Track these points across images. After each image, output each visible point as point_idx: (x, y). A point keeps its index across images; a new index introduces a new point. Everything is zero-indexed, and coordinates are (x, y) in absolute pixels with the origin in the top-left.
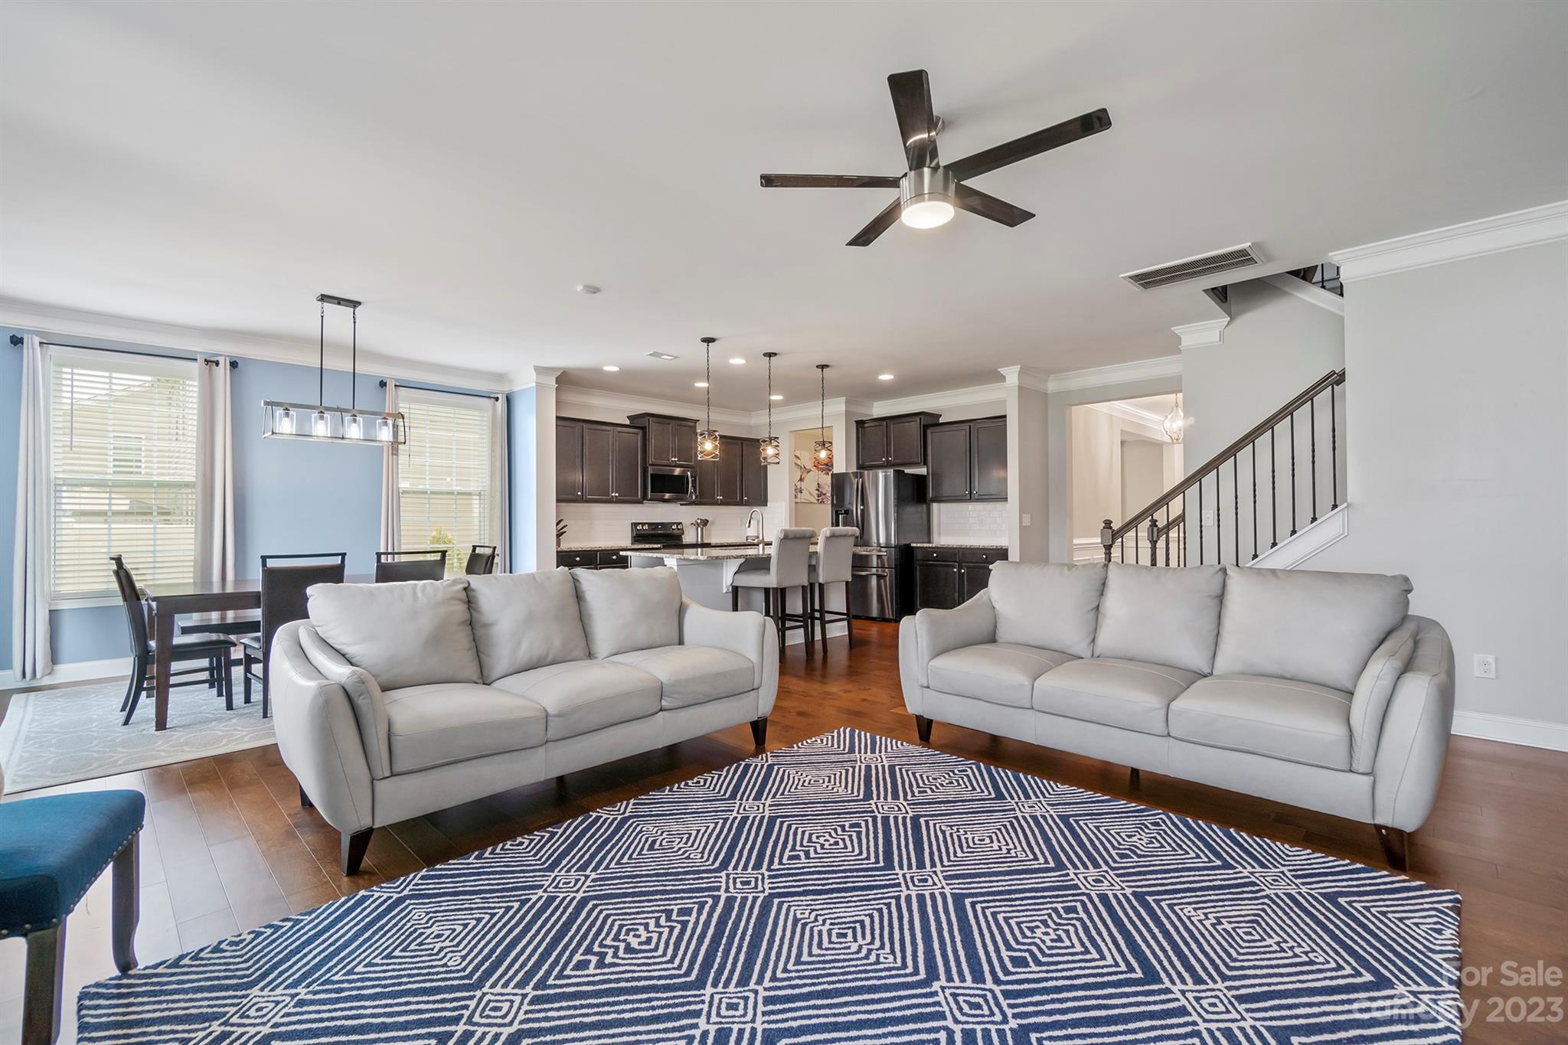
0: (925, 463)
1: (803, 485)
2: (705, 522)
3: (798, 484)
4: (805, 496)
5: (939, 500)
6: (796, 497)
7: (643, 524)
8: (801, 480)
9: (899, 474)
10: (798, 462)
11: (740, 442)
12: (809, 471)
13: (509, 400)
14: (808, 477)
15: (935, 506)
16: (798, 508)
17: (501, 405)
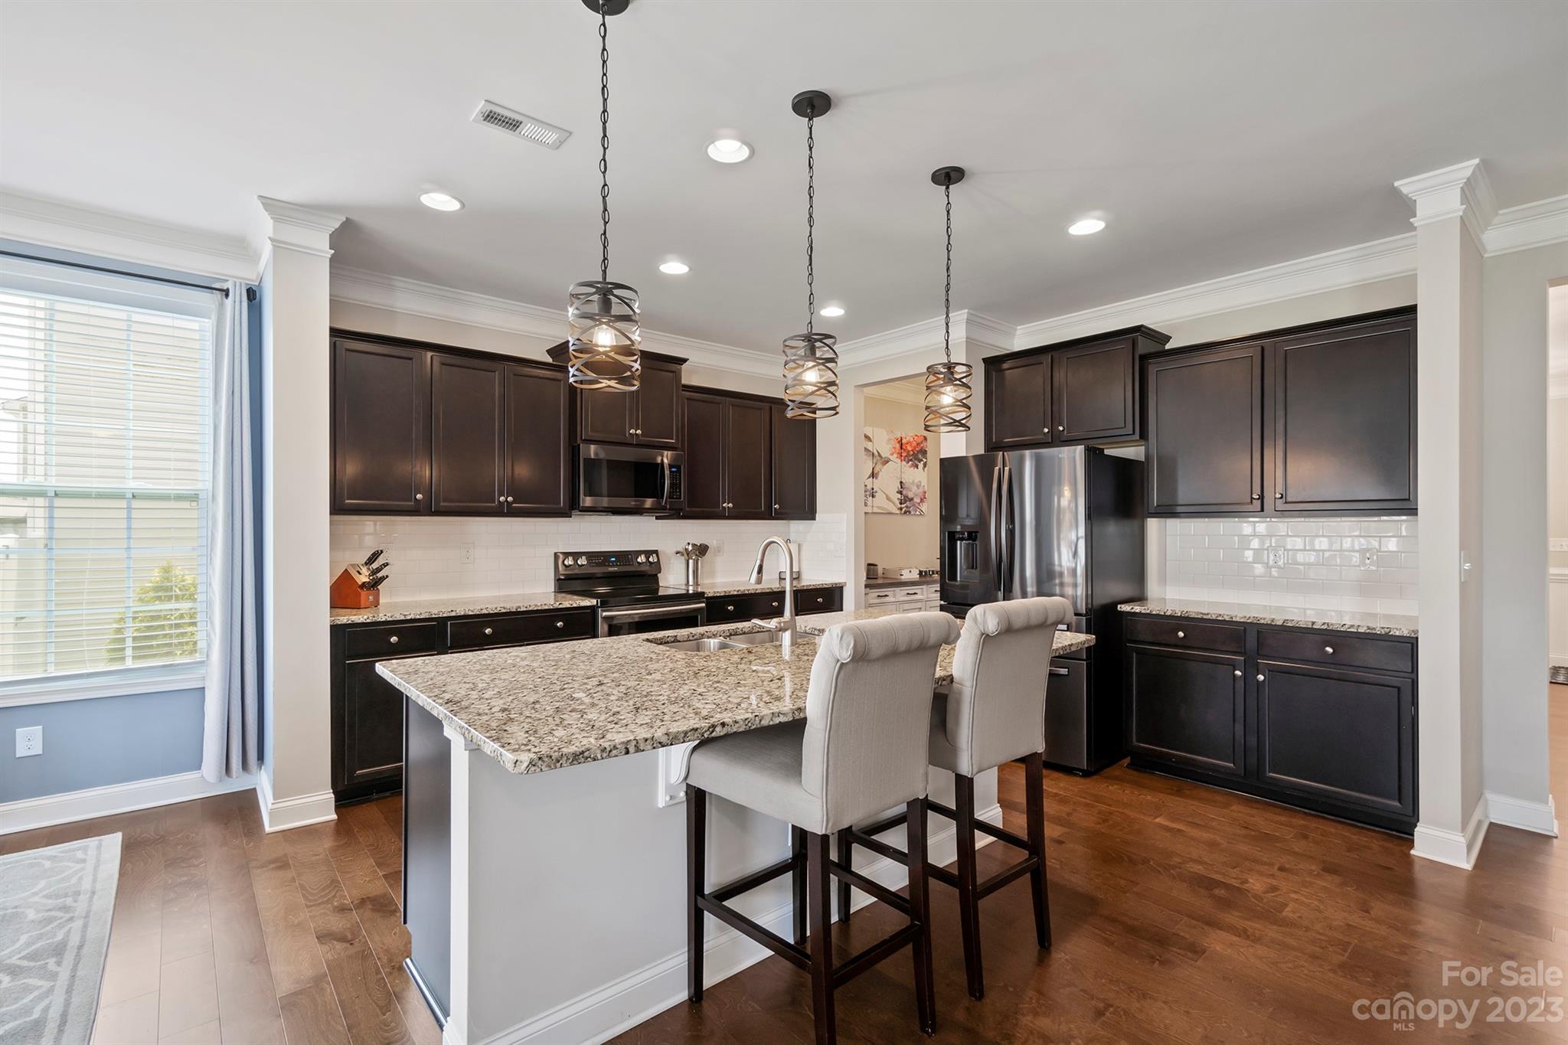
0: (1144, 436)
1: (877, 484)
2: (702, 550)
3: (869, 482)
4: (880, 502)
5: (1168, 511)
6: (866, 505)
7: (576, 555)
8: (873, 475)
9: (1094, 456)
10: (869, 445)
11: (767, 405)
12: (887, 461)
13: (252, 295)
14: (885, 472)
15: (1153, 525)
16: (869, 522)
17: (236, 306)
